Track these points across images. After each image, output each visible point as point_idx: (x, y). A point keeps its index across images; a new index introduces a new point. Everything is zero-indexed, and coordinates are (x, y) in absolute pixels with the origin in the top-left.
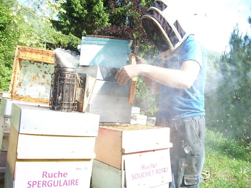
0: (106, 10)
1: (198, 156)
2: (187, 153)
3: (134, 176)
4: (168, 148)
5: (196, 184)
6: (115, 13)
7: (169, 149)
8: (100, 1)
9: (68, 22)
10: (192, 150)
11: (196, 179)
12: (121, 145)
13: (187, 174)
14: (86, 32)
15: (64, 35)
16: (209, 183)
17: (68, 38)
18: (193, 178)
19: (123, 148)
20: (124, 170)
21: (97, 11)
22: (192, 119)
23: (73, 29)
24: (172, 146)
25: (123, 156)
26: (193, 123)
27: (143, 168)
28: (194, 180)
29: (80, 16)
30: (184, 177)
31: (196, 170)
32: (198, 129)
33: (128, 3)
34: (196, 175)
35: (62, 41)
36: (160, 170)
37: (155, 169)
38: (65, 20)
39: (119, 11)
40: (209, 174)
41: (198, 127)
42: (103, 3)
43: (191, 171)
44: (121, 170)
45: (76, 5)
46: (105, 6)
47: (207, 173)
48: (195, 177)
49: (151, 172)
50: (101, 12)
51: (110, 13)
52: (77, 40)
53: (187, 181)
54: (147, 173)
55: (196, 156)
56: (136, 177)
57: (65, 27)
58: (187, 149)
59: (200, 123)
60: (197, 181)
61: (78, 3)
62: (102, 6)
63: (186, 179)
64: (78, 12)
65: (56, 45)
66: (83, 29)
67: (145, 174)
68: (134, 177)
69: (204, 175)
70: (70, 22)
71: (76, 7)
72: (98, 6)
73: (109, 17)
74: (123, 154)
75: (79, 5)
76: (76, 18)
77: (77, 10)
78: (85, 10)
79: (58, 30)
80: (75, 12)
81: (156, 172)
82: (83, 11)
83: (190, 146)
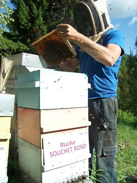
0: (45, 23)
1: (115, 131)
2: (106, 128)
3: (52, 153)
4: (86, 127)
5: (113, 154)
6: (51, 26)
7: (88, 127)
8: (40, 17)
9: (16, 32)
10: (110, 125)
11: (113, 150)
12: (40, 125)
13: (106, 146)
14: (30, 41)
15: (14, 43)
16: (124, 152)
17: (17, 45)
18: (111, 150)
19: (42, 127)
20: (43, 148)
21: (38, 24)
22: (109, 99)
23: (20, 38)
24: (90, 124)
25: (42, 135)
26: (110, 102)
27: (62, 146)
28: (111, 151)
29: (25, 28)
30: (103, 149)
31: (113, 143)
32: (114, 107)
33: (61, 18)
34: (113, 147)
35: (12, 46)
36: (78, 147)
37: (73, 146)
38: (14, 31)
39: (54, 24)
40: (124, 145)
41: (114, 105)
42: (42, 18)
43: (109, 143)
44: (40, 148)
45: (22, 20)
46: (43, 20)
47: (123, 144)
48: (112, 149)
49: (70, 149)
50: (41, 25)
51: (48, 26)
52: (24, 47)
53: (106, 152)
54: (66, 150)
55: (113, 131)
56: (55, 154)
57: (14, 37)
58: (106, 124)
59: (115, 102)
60: (114, 152)
61: (23, 18)
62: (42, 20)
63: (105, 151)
64: (24, 25)
65: (8, 50)
66: (27, 38)
67: (63, 152)
68: (52, 155)
69: (120, 146)
70: (18, 33)
71: (22, 21)
72: (38, 20)
73: (47, 29)
74: (42, 133)
75: (25, 19)
76: (22, 30)
77: (23, 23)
78: (29, 24)
79: (9, 39)
80: (22, 25)
81: (75, 149)
82: (27, 24)
83: (108, 122)
